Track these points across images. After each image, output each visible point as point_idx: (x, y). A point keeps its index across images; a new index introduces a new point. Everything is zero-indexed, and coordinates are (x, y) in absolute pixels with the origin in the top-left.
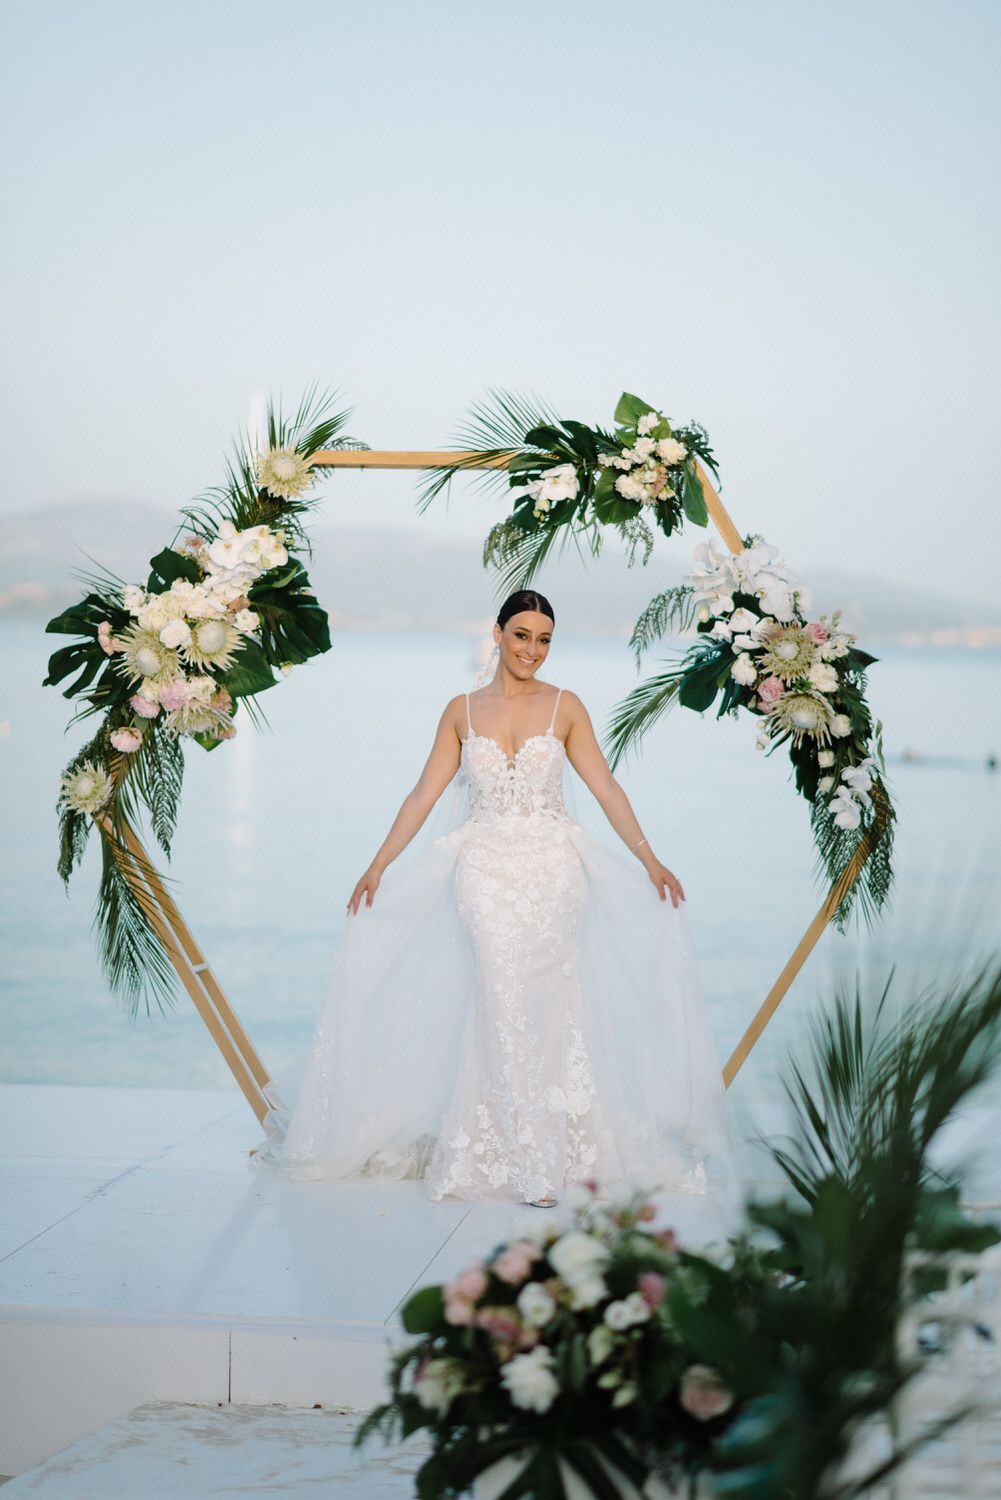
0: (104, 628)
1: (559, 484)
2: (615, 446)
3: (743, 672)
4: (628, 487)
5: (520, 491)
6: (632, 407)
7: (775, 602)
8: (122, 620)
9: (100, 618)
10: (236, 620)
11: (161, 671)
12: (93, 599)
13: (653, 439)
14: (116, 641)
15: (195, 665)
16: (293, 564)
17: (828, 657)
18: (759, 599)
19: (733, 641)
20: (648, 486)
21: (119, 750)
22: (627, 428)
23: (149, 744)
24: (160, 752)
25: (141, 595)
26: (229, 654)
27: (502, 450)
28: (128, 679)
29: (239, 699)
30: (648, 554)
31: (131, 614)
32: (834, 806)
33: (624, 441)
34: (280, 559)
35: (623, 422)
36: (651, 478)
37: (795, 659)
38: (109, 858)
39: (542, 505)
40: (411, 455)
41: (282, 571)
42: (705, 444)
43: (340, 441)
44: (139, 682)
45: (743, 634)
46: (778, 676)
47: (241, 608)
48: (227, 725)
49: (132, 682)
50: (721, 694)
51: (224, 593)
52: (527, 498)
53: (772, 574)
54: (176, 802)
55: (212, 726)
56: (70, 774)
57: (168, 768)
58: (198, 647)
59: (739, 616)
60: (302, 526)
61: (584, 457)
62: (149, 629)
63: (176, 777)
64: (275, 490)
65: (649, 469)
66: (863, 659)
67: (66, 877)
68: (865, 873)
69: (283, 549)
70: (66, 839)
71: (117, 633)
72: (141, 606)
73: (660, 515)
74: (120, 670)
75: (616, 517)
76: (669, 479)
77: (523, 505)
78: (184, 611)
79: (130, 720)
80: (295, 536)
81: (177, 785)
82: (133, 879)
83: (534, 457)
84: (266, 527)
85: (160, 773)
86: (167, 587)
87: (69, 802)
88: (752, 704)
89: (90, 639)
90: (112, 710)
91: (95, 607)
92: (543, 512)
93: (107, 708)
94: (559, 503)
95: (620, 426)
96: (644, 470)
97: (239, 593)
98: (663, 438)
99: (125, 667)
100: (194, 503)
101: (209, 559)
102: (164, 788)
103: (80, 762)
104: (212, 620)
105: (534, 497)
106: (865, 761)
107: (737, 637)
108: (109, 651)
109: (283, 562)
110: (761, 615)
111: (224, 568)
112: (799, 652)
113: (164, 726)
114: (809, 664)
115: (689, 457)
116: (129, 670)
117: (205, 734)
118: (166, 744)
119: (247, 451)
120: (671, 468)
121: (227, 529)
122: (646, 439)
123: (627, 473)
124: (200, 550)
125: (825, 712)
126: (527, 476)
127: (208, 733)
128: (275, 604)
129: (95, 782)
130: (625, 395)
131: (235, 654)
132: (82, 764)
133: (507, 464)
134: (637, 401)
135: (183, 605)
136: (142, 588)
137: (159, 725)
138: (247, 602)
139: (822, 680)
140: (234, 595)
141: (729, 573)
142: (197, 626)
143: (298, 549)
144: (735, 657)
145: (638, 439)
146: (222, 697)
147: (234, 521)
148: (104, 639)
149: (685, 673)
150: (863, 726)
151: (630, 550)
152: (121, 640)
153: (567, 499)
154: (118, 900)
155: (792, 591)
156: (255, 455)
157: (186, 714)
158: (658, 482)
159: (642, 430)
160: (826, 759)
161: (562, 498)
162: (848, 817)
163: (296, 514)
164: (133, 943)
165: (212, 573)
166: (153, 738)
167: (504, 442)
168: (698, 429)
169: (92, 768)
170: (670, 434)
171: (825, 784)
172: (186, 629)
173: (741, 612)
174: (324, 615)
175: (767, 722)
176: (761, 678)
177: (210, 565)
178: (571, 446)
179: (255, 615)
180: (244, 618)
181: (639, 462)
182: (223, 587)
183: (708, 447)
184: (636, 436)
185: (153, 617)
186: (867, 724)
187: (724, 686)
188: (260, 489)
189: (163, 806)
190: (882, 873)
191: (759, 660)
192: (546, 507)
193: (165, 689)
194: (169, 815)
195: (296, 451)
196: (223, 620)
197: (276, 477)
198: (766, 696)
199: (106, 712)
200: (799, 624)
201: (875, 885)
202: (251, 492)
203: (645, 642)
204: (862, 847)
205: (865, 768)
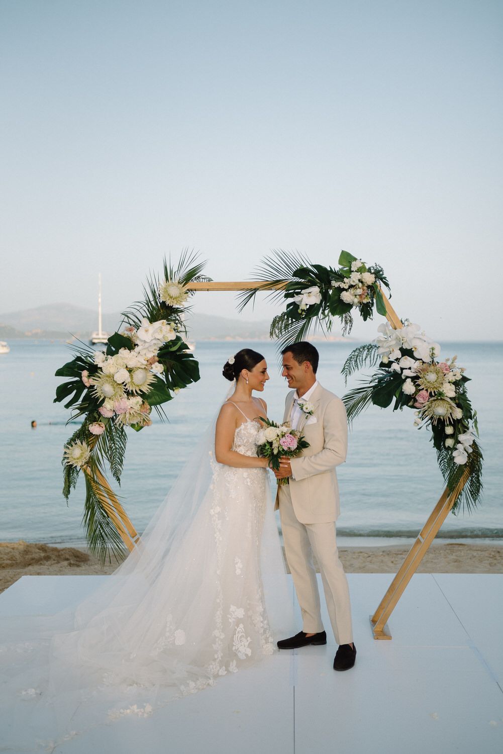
0: (85, 373)
1: (311, 296)
2: (340, 277)
3: (408, 388)
4: (346, 297)
5: (290, 300)
6: (347, 258)
7: (422, 352)
8: (94, 370)
9: (83, 369)
10: (152, 368)
11: (115, 395)
12: (79, 359)
13: (360, 273)
14: (91, 380)
15: (132, 391)
16: (178, 338)
17: (452, 380)
18: (413, 351)
19: (402, 372)
20: (357, 296)
21: (94, 434)
22: (345, 268)
23: (109, 431)
24: (114, 434)
25: (102, 357)
26: (149, 385)
27: (281, 280)
28: (98, 399)
29: (153, 407)
31: (99, 366)
32: (455, 454)
33: (344, 275)
34: (172, 336)
35: (343, 265)
36: (360, 292)
37: (436, 381)
38: (89, 488)
39: (303, 307)
40: (236, 284)
41: (173, 343)
43: (199, 277)
44: (103, 400)
45: (406, 369)
46: (427, 390)
47: (154, 363)
48: (147, 419)
49: (100, 400)
50: (394, 399)
51: (145, 354)
52: (294, 303)
53: (419, 339)
54: (123, 457)
55: (139, 420)
56: (68, 446)
57: (118, 441)
58: (133, 382)
59: (404, 360)
60: (182, 320)
61: (322, 283)
62: (108, 374)
63: (122, 445)
64: (169, 303)
65: (359, 287)
66: (465, 379)
67: (67, 497)
68: (467, 485)
69: (173, 331)
70: (67, 478)
71: (91, 376)
72: (104, 362)
73: (362, 311)
74: (93, 394)
75: (339, 312)
76: (368, 294)
77: (291, 307)
78: (126, 364)
79: (99, 418)
80: (179, 325)
81: (123, 449)
82: (102, 497)
83: (297, 283)
84: (164, 321)
85: (114, 444)
86: (117, 352)
87: (68, 461)
88: (410, 404)
89: (77, 379)
90: (89, 414)
91: (80, 363)
92: (303, 310)
93: (86, 413)
94: (311, 306)
95: (341, 267)
96: (356, 288)
97: (153, 354)
98: (364, 272)
99: (97, 393)
100: (128, 310)
101: (138, 337)
102: (116, 451)
103: (73, 440)
104: (140, 368)
105: (297, 303)
106: (468, 431)
107: (404, 371)
108: (87, 385)
109: (174, 338)
110: (416, 359)
111: (145, 342)
112: (437, 378)
113: (116, 421)
114: (442, 384)
115: (376, 281)
116: (98, 394)
118: (117, 430)
119: (154, 283)
120: (369, 287)
121: (145, 322)
122: (356, 273)
123: (346, 290)
124: (133, 333)
125: (451, 408)
126: (294, 292)
127: (137, 423)
128: (170, 359)
129: (82, 450)
130: (342, 251)
131: (151, 385)
132: (75, 441)
133: (284, 287)
134: (348, 255)
135: (125, 361)
136: (103, 352)
137: (114, 421)
138: (157, 359)
139: (449, 391)
140: (150, 355)
141: (398, 339)
142: (132, 371)
143: (181, 332)
144: (404, 381)
145: (352, 273)
146: (145, 406)
147: (148, 318)
148: (85, 379)
149: (374, 387)
150: (468, 413)
152: (94, 379)
153: (315, 303)
154: (94, 507)
155: (430, 347)
156: (158, 284)
157: (128, 415)
158: (363, 294)
159: (352, 269)
160: (449, 430)
161: (312, 303)
162: (461, 458)
163: (179, 314)
164: (103, 529)
165: (138, 344)
166: (110, 427)
167: (282, 277)
168: (378, 267)
169: (80, 443)
170: (366, 270)
171: (449, 442)
172: (127, 374)
173: (406, 358)
174: (196, 363)
175: (419, 412)
176: (418, 391)
177: (138, 341)
178: (316, 278)
179: (161, 365)
180: (156, 367)
181: (354, 284)
182: (145, 351)
183: (383, 276)
184: (351, 271)
185: (110, 367)
186: (471, 412)
187: (397, 396)
188: (161, 302)
189: (116, 460)
190: (476, 485)
191: (417, 382)
192: (305, 308)
193: (117, 404)
194: (119, 464)
195: (179, 282)
196: (145, 368)
197: (170, 296)
198: (420, 399)
199: (86, 414)
200: (437, 363)
201: (473, 491)
202: (156, 303)
203: (350, 372)
204: (466, 473)
205: (469, 434)
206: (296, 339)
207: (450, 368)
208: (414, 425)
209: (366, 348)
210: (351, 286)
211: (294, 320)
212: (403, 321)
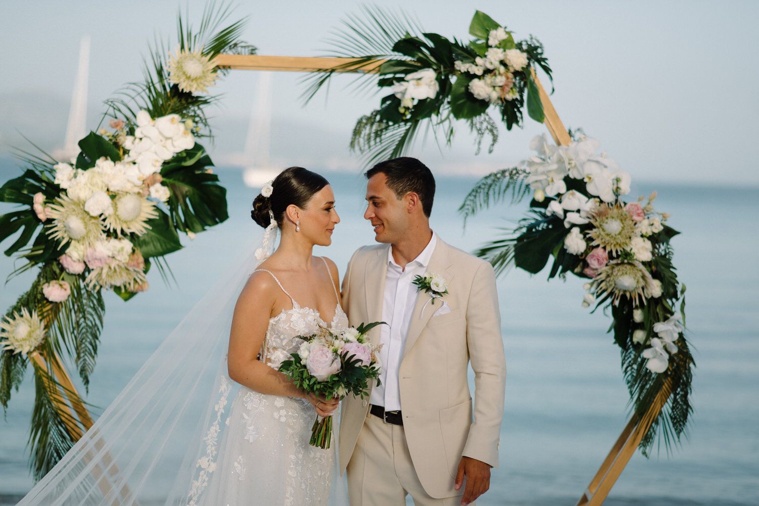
0: (39, 198)
1: (421, 86)
2: (469, 54)
3: (575, 243)
4: (479, 88)
5: (387, 91)
6: (484, 23)
7: (600, 186)
8: (54, 192)
9: (36, 190)
10: (150, 193)
11: (87, 235)
12: (30, 174)
13: (501, 50)
14: (48, 210)
15: (115, 231)
16: (198, 147)
17: (647, 233)
18: (586, 183)
19: (565, 217)
20: (497, 89)
21: (50, 299)
22: (478, 40)
23: (77, 295)
24: (84, 301)
25: (69, 171)
26: (145, 222)
27: (374, 56)
28: (58, 242)
29: (151, 259)
30: (493, 145)
32: (646, 354)
33: (477, 51)
34: (188, 143)
35: (475, 35)
36: (501, 82)
37: (620, 234)
38: (41, 389)
39: (408, 102)
40: (298, 60)
41: (190, 153)
42: (541, 54)
43: (235, 45)
44: (68, 245)
45: (573, 211)
46: (604, 248)
47: (154, 183)
48: (141, 280)
49: (61, 245)
50: (551, 259)
51: (141, 170)
52: (392, 97)
53: (597, 162)
54: (97, 342)
55: (128, 281)
56: (8, 318)
57: (92, 315)
58: (118, 216)
59: (571, 197)
60: (207, 117)
61: (441, 63)
62: (76, 200)
63: (98, 322)
64: (184, 86)
65: (500, 74)
66: (669, 233)
67: (5, 404)
68: (667, 408)
69: (190, 135)
70: (5, 371)
71: (50, 203)
72: (70, 180)
73: (504, 113)
74: (52, 233)
75: (468, 114)
76: (514, 84)
77: (388, 102)
78: (107, 185)
79: (61, 274)
80: (201, 125)
81: (98, 329)
82: (62, 407)
83: (400, 63)
84: (176, 117)
85: (85, 318)
86: (92, 164)
87: (7, 343)
88: (577, 270)
89: (26, 207)
90: (45, 266)
91: (31, 181)
92: (407, 108)
93: (41, 265)
94: (420, 101)
95: (473, 38)
96: (495, 75)
97: (153, 170)
98: (510, 48)
99: (56, 232)
100: (116, 96)
102: (87, 331)
103: (17, 309)
104: (130, 193)
105: (399, 96)
106: (672, 318)
107: (568, 214)
108: (42, 217)
109: (190, 146)
110: (589, 196)
112: (623, 228)
113: (87, 280)
114: (630, 238)
115: (529, 65)
116: (59, 235)
117: (123, 288)
118: (89, 294)
119: (161, 53)
120: (516, 73)
121: (143, 118)
122: (496, 49)
123: (479, 77)
125: (643, 277)
126: (395, 78)
127: (125, 287)
128: (183, 181)
129: (30, 327)
130: (477, 13)
131: (149, 221)
132: (19, 310)
133: (379, 68)
134: (487, 18)
135: (106, 180)
136: (72, 165)
137: (84, 279)
138: (159, 178)
139: (641, 251)
140: (149, 172)
141: (560, 161)
142: (117, 197)
143: (202, 136)
144: (568, 231)
145: (490, 49)
146: (137, 257)
147: (149, 110)
148: (38, 207)
149: (519, 239)
150: (671, 289)
151: (478, 140)
152: (53, 209)
153: (428, 98)
154: (48, 423)
155: (614, 177)
156: (167, 57)
157: (106, 271)
158: (506, 85)
159: (491, 42)
160: (638, 316)
161: (423, 97)
162: (657, 364)
163: (201, 106)
165: (130, 152)
166: (79, 289)
167: (374, 50)
168: (534, 41)
169: (28, 314)
170: (514, 46)
171: (639, 336)
172: (108, 200)
173: (573, 194)
174: (223, 191)
175: (592, 284)
176: (590, 248)
177: (129, 146)
178: (432, 54)
179: (166, 188)
180: (157, 191)
181: (490, 67)
183: (543, 56)
184: (488, 46)
185: (80, 190)
186: (675, 287)
187: (556, 254)
188: (171, 85)
189: (86, 346)
190: (682, 407)
191: (588, 234)
192: (410, 104)
193: (89, 251)
194: (90, 354)
195: (202, 53)
196: (139, 193)
197: (186, 75)
198: (593, 263)
199: (39, 267)
200: (623, 205)
201: (675, 418)
202: (164, 87)
203: (473, 211)
204: (666, 386)
205: (672, 323)
206: (392, 154)
207: (645, 213)
208: (582, 306)
209: (507, 174)
210: (487, 71)
211: (391, 123)
212: (573, 132)
